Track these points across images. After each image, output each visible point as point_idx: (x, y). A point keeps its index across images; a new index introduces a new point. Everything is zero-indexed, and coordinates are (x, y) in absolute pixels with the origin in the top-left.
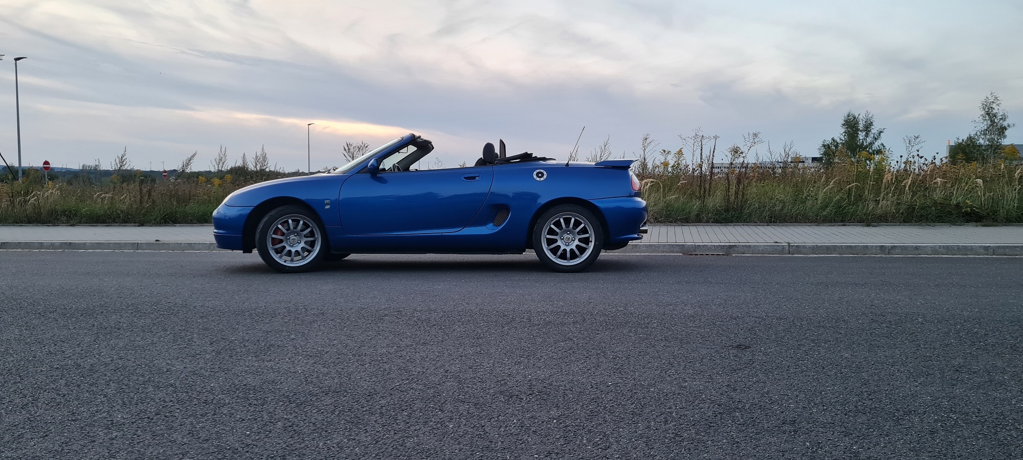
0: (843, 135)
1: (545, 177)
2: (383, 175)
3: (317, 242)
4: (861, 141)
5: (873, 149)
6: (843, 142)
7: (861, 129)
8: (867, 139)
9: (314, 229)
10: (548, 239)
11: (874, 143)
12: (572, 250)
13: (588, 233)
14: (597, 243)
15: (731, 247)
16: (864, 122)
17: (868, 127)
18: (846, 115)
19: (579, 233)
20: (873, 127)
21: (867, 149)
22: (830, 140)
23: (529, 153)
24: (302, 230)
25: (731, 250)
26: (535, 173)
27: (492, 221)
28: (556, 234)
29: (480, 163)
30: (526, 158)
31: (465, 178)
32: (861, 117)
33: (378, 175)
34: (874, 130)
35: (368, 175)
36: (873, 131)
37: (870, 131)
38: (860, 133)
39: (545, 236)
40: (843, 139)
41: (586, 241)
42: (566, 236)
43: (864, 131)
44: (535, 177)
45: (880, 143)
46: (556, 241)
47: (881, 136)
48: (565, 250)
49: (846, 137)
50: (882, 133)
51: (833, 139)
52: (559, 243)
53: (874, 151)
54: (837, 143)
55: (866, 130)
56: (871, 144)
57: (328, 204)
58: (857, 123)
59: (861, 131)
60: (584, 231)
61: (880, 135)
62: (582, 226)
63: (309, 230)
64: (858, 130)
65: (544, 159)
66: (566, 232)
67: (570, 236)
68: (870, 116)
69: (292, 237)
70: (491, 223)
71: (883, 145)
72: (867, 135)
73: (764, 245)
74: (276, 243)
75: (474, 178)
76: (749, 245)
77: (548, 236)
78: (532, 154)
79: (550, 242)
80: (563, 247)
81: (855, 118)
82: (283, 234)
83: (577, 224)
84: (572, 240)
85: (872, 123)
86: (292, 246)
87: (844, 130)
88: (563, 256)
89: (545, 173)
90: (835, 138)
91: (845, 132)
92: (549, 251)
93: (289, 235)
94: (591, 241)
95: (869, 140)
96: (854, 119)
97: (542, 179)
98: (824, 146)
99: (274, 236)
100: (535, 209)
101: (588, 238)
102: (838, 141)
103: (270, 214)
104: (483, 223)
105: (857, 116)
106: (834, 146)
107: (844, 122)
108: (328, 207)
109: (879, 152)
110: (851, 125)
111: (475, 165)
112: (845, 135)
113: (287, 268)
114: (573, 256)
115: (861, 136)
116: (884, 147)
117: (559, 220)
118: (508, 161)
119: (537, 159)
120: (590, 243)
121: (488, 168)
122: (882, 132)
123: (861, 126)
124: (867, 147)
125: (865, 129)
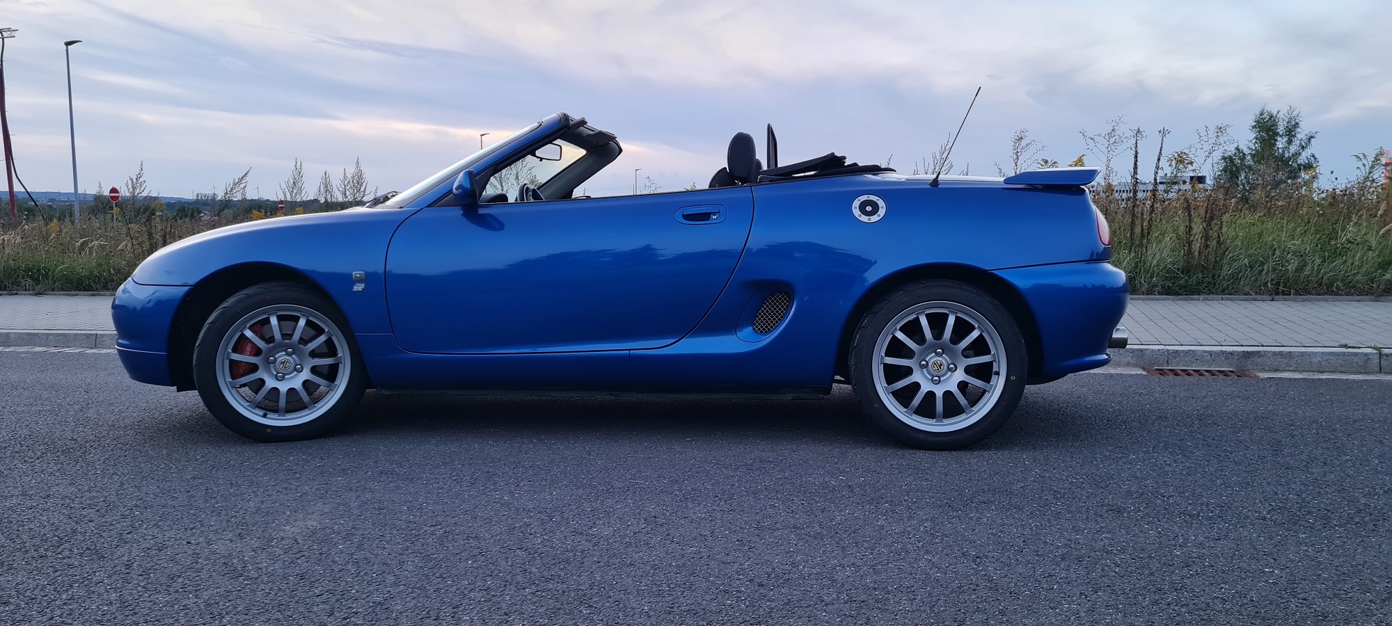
0: (1253, 142)
1: (882, 212)
2: (494, 210)
3: (341, 366)
4: (1280, 150)
5: (1299, 162)
6: (1253, 152)
7: (1281, 133)
8: (1291, 147)
9: (334, 338)
10: (886, 366)
11: (1300, 154)
12: (948, 394)
13: (988, 352)
14: (1013, 378)
15: (1247, 355)
16: (1285, 123)
17: (1291, 132)
18: (1258, 113)
19: (966, 353)
20: (1298, 130)
21: (1290, 163)
22: (1233, 149)
23: (838, 154)
24: (303, 341)
25: (1249, 362)
26: (856, 203)
27: (750, 321)
28: (909, 354)
29: (722, 180)
30: (831, 166)
31: (686, 217)
32: (1281, 115)
33: (481, 211)
34: (1301, 135)
35: (457, 212)
36: (1299, 136)
37: (1294, 136)
38: (1279, 139)
39: (880, 359)
40: (1254, 148)
41: (984, 372)
42: (932, 358)
43: (1287, 135)
44: (857, 212)
45: (1309, 153)
46: (908, 371)
47: (1312, 143)
48: (931, 395)
49: (1257, 145)
50: (1312, 139)
51: (1237, 149)
52: (917, 377)
53: (1299, 165)
54: (1244, 154)
55: (1288, 135)
56: (1298, 154)
57: (359, 281)
58: (1275, 124)
59: (1281, 136)
60: (980, 347)
61: (1309, 142)
62: (975, 334)
63: (323, 338)
64: (1277, 134)
65: (875, 169)
66: (933, 349)
67: (944, 360)
68: (1295, 113)
69: (281, 356)
70: (745, 325)
71: (1313, 156)
72: (1290, 142)
73: (1323, 353)
74: (241, 372)
75: (705, 216)
76: (1290, 352)
77: (889, 360)
78: (844, 158)
79: (893, 374)
80: (926, 387)
81: (1271, 117)
82: (257, 352)
83: (962, 329)
84: (949, 369)
85: (1298, 124)
86: (283, 379)
87: (1254, 135)
88: (927, 408)
89: (881, 203)
90: (1241, 147)
91: (1256, 138)
92: (891, 396)
93: (272, 352)
94: (998, 373)
95: (1293, 149)
96: (1270, 119)
97: (874, 218)
98: (1224, 158)
99: (235, 357)
100: (857, 292)
101: (990, 364)
102: (1246, 151)
103: (225, 305)
104: (727, 326)
105: (1275, 114)
106: (1239, 159)
107: (1255, 124)
108: (359, 287)
109: (1308, 167)
110: (1266, 128)
111: (710, 187)
112: (1256, 142)
113: (269, 430)
114: (952, 408)
115: (1281, 143)
116: (1315, 159)
117: (917, 319)
118: (788, 174)
119: (856, 169)
120: (994, 378)
121: (740, 193)
122: (1312, 137)
123: (1281, 129)
124: (1289, 158)
125: (1288, 133)
